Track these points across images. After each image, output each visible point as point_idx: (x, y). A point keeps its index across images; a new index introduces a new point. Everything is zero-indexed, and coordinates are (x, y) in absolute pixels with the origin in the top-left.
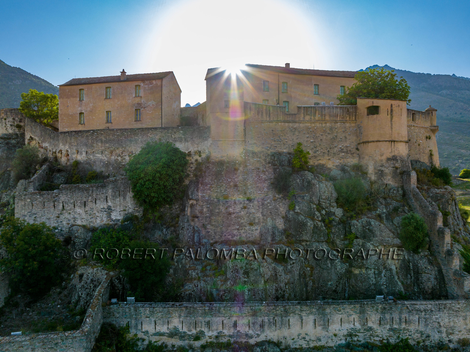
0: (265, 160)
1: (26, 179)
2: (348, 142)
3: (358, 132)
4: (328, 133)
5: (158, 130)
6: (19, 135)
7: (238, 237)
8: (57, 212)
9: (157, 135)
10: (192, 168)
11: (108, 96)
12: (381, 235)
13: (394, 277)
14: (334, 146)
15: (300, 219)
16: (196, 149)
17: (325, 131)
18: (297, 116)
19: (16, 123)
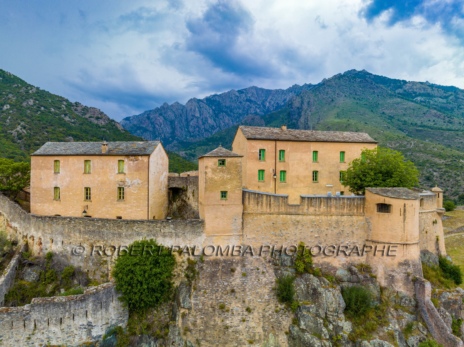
0: (265, 258)
2: (355, 238)
3: (367, 226)
4: (334, 227)
5: (145, 224)
8: (28, 332)
9: (144, 229)
11: (87, 170)
15: (306, 339)
17: (330, 225)
18: (301, 207)
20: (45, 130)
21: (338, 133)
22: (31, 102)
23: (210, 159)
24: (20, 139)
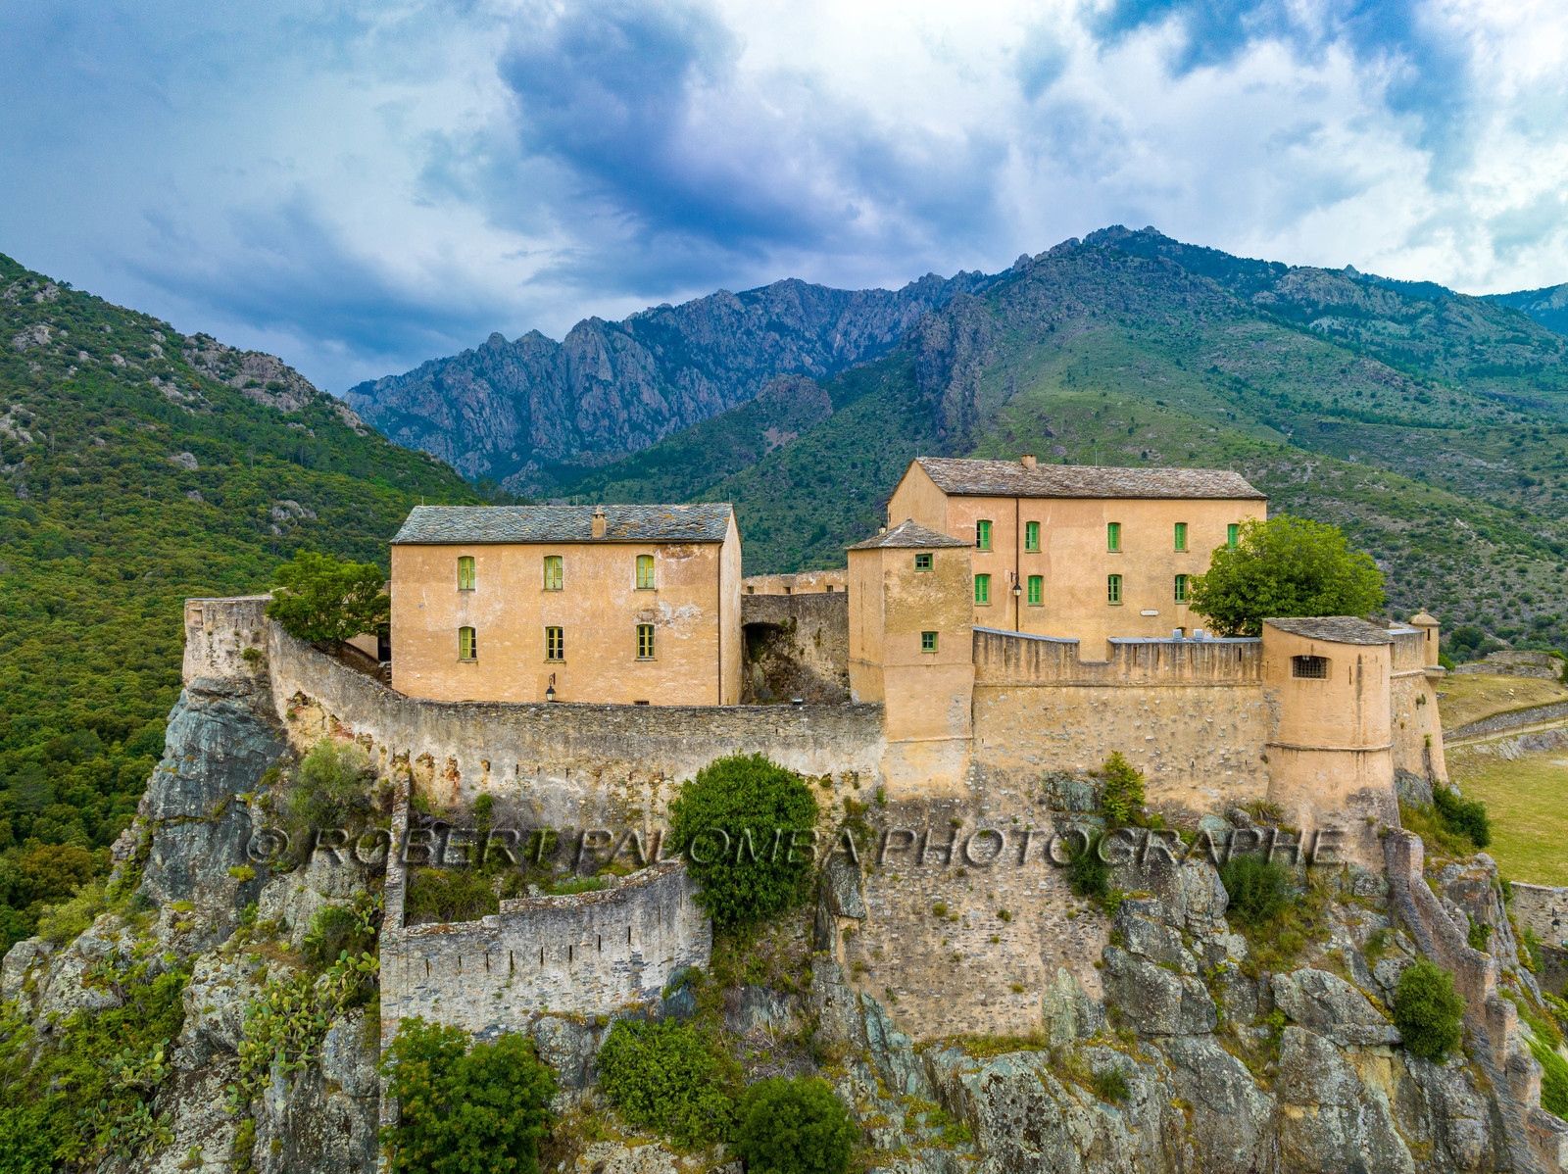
0: (1029, 794)
2: (1241, 740)
3: (1267, 711)
4: (1191, 716)
6: (253, 682)
7: (987, 1027)
8: (496, 982)
9: (735, 728)
11: (552, 582)
12: (1352, 1018)
13: (1385, 1125)
14: (1206, 751)
15: (1147, 975)
16: (844, 768)
17: (1181, 710)
18: (1110, 668)
19: (242, 644)
20: (96, 430)
21: (1163, 473)
22: (44, 334)
23: (895, 553)
24: (12, 463)
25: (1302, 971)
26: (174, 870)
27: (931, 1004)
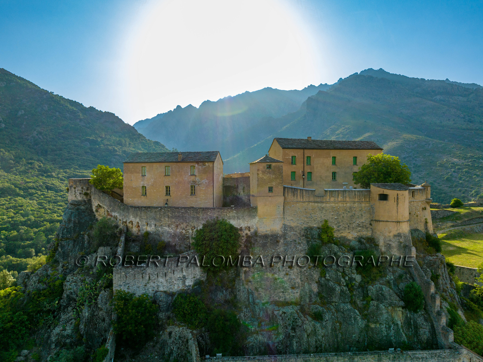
0: (300, 233)
1: (104, 247)
2: (363, 219)
3: (372, 210)
4: (348, 212)
5: (216, 210)
6: (87, 201)
7: (284, 298)
8: (145, 282)
9: (215, 213)
10: (243, 240)
11: (167, 173)
12: (390, 299)
13: (400, 330)
14: (353, 222)
15: (330, 285)
16: (246, 225)
17: (346, 210)
18: (324, 197)
19: (84, 191)
23: (260, 164)
25: (376, 285)
26: (64, 253)
27: (268, 292)
